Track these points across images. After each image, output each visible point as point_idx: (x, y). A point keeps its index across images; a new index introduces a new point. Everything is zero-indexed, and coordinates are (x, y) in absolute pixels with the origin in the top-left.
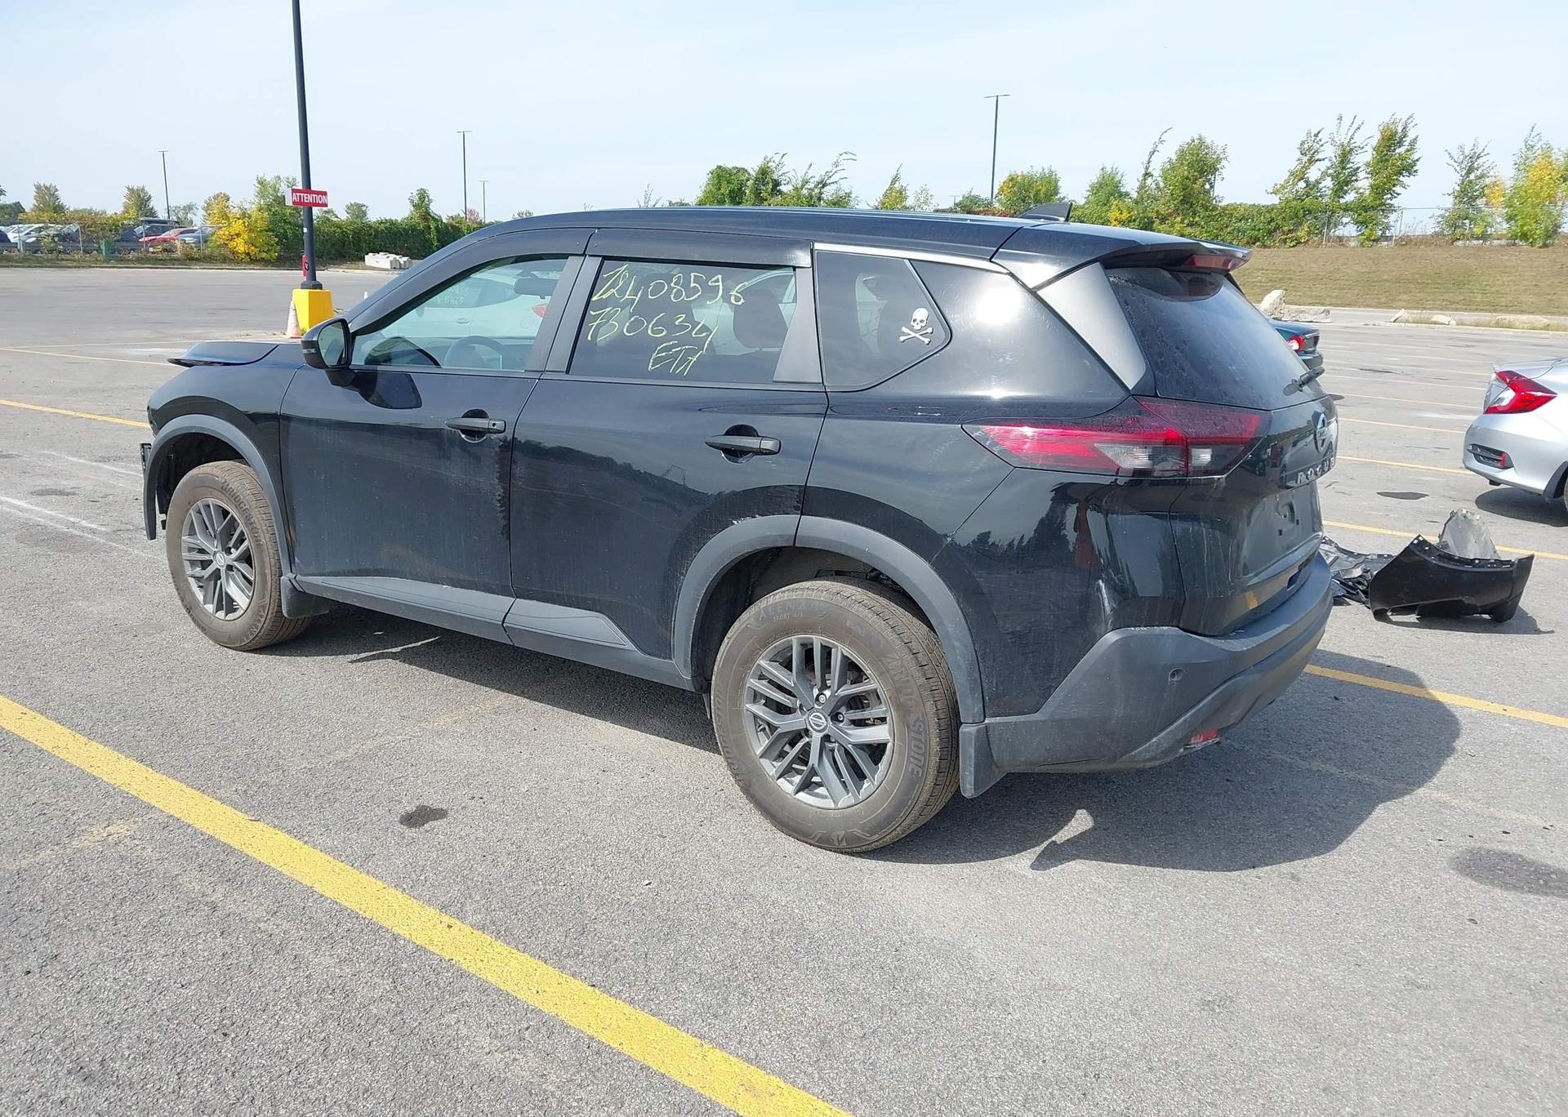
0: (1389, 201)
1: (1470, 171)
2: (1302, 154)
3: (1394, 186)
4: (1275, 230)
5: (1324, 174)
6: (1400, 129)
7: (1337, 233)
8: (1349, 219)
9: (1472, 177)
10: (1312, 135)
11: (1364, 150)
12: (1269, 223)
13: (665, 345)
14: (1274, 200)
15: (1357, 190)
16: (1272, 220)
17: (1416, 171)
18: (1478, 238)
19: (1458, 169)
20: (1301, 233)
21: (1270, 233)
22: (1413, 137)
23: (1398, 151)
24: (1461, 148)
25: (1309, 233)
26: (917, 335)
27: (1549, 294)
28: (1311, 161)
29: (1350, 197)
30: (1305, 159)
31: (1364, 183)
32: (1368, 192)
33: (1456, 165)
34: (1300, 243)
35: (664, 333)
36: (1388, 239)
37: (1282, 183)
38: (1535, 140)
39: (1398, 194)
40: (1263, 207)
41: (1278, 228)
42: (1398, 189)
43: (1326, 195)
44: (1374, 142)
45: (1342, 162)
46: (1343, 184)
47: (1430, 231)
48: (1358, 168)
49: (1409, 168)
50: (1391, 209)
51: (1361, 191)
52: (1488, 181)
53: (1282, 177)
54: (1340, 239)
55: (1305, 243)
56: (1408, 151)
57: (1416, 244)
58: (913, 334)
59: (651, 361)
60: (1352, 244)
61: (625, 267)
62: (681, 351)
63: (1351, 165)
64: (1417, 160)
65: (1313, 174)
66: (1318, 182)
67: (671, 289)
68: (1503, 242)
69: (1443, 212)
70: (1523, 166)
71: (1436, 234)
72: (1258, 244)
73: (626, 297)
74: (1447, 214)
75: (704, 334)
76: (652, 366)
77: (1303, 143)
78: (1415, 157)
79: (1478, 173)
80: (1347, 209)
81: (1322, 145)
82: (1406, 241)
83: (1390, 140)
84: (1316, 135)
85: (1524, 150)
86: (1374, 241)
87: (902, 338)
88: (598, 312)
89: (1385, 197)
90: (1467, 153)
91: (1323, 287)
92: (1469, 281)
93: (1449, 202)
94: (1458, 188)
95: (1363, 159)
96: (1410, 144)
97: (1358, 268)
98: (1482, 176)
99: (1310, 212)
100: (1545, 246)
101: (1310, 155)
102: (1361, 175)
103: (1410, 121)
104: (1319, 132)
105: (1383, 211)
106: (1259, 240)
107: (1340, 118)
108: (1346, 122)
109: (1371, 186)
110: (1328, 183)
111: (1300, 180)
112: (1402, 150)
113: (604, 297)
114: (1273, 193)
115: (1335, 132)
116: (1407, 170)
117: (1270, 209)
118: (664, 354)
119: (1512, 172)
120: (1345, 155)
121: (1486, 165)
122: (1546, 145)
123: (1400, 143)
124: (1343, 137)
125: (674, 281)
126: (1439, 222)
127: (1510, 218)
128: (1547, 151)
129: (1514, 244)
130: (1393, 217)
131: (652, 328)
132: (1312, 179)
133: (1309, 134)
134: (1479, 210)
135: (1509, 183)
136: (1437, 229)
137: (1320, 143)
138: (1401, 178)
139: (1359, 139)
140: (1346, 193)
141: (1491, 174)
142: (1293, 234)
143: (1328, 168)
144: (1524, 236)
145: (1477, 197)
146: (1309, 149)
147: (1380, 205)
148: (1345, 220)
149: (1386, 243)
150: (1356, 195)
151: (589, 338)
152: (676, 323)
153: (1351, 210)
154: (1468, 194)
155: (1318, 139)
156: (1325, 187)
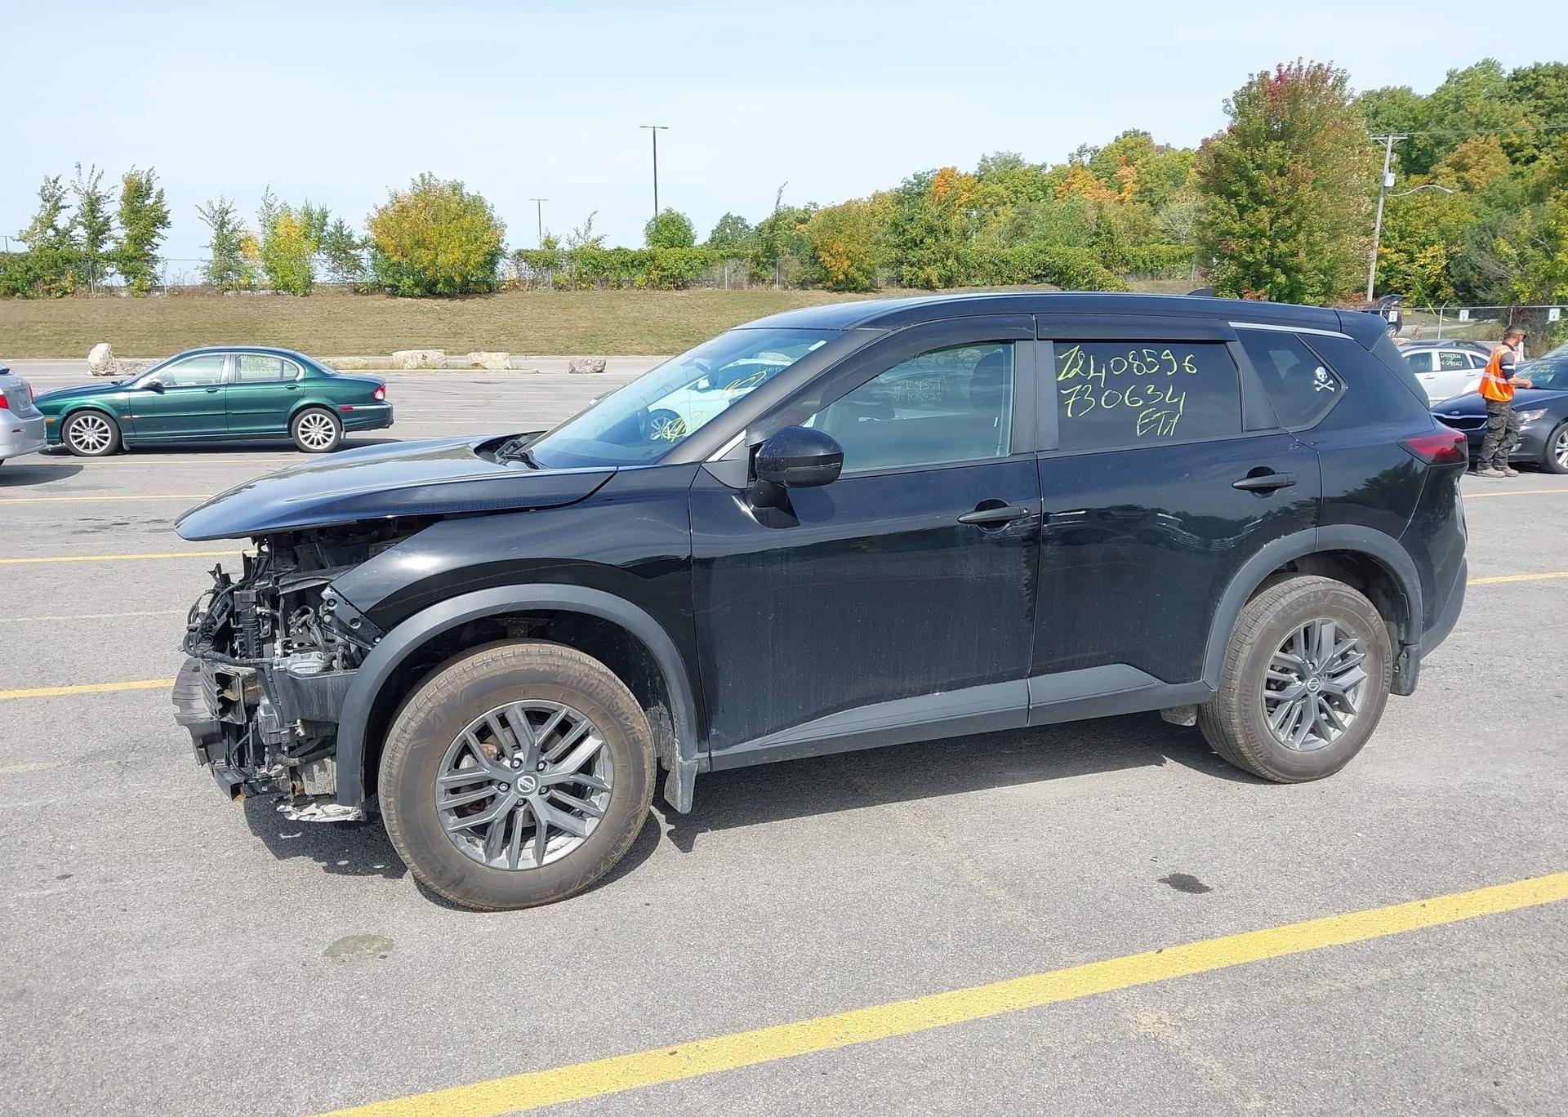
0: (151, 252)
1: (222, 225)
2: (44, 200)
3: (153, 237)
4: (35, 280)
5: (74, 222)
6: (144, 181)
7: (104, 283)
8: (114, 269)
9: (225, 231)
10: (51, 181)
11: (110, 199)
12: (27, 272)
13: (1145, 412)
14: (22, 248)
15: (116, 240)
16: (29, 269)
17: (169, 223)
18: (246, 289)
19: (211, 223)
20: (66, 283)
21: (30, 283)
22: (158, 190)
23: (146, 202)
24: (210, 203)
25: (74, 283)
26: (1326, 386)
27: (331, 338)
28: (57, 208)
29: (109, 247)
30: (48, 205)
31: (118, 231)
32: (125, 241)
33: (208, 219)
34: (66, 293)
35: (1141, 403)
36: (160, 289)
37: (28, 229)
38: (272, 198)
39: (157, 245)
40: (15, 254)
41: (37, 277)
42: (155, 240)
43: (82, 244)
44: (121, 190)
45: (92, 211)
46: (98, 232)
47: (199, 282)
48: (109, 218)
49: (162, 220)
50: (155, 260)
51: (119, 241)
52: (241, 235)
53: (27, 224)
54: (110, 290)
55: (73, 293)
56: (156, 203)
57: (189, 294)
58: (1323, 386)
59: (1138, 427)
60: (124, 294)
61: (1078, 347)
62: (1162, 415)
63: (100, 214)
64: (168, 212)
65: (62, 222)
66: (67, 232)
67: (1130, 365)
68: (269, 292)
69: (206, 264)
70: (270, 224)
71: (205, 284)
72: (18, 295)
73: (1092, 374)
74: (211, 266)
75: (1176, 400)
76: (1140, 432)
77: (43, 189)
78: (165, 210)
79: (230, 227)
80: (109, 258)
81: (64, 193)
82: (177, 292)
83: (137, 191)
84: (55, 182)
85: (264, 208)
86: (146, 291)
87: (1318, 389)
88: (1069, 391)
89: (146, 248)
90: (216, 209)
91: (117, 338)
92: (258, 329)
93: (210, 254)
94: (215, 241)
95: (112, 208)
96: (157, 197)
97: (145, 318)
98: (234, 230)
99: (68, 261)
100: (306, 295)
101: (53, 202)
102: (115, 224)
103: (151, 174)
104: (57, 179)
105: (147, 261)
106: (18, 290)
107: (79, 166)
108: (86, 171)
109: (127, 235)
110: (80, 233)
111: (48, 228)
112: (148, 202)
113: (1070, 376)
114: (20, 240)
115: (76, 180)
116: (160, 223)
117: (23, 258)
118: (1147, 420)
119: (260, 229)
120: (93, 204)
121: (236, 221)
122: (285, 204)
123: (148, 195)
124: (86, 185)
125: (1131, 357)
126: (204, 274)
127: (270, 270)
128: (286, 209)
129: (279, 294)
130: (158, 269)
131: (1129, 399)
132: (60, 227)
133: (47, 179)
134: (239, 263)
135: (261, 238)
136: (205, 280)
137: (62, 190)
138: (157, 230)
139: (103, 189)
140: (102, 242)
141: (241, 228)
142: (57, 284)
143: (76, 216)
144: (287, 287)
145: (235, 250)
146: (52, 196)
147: (143, 256)
148: (109, 270)
149: (158, 293)
150: (115, 245)
151: (1070, 415)
152: (1149, 392)
153: (114, 260)
154: (228, 246)
155: (58, 185)
156: (78, 235)
